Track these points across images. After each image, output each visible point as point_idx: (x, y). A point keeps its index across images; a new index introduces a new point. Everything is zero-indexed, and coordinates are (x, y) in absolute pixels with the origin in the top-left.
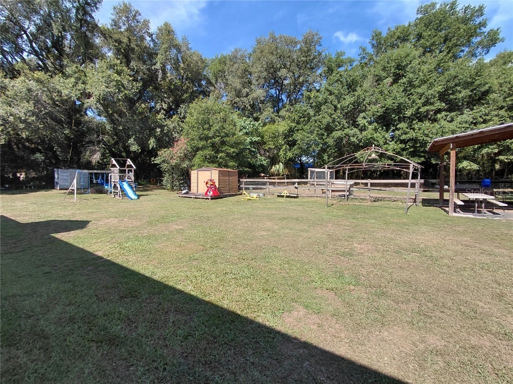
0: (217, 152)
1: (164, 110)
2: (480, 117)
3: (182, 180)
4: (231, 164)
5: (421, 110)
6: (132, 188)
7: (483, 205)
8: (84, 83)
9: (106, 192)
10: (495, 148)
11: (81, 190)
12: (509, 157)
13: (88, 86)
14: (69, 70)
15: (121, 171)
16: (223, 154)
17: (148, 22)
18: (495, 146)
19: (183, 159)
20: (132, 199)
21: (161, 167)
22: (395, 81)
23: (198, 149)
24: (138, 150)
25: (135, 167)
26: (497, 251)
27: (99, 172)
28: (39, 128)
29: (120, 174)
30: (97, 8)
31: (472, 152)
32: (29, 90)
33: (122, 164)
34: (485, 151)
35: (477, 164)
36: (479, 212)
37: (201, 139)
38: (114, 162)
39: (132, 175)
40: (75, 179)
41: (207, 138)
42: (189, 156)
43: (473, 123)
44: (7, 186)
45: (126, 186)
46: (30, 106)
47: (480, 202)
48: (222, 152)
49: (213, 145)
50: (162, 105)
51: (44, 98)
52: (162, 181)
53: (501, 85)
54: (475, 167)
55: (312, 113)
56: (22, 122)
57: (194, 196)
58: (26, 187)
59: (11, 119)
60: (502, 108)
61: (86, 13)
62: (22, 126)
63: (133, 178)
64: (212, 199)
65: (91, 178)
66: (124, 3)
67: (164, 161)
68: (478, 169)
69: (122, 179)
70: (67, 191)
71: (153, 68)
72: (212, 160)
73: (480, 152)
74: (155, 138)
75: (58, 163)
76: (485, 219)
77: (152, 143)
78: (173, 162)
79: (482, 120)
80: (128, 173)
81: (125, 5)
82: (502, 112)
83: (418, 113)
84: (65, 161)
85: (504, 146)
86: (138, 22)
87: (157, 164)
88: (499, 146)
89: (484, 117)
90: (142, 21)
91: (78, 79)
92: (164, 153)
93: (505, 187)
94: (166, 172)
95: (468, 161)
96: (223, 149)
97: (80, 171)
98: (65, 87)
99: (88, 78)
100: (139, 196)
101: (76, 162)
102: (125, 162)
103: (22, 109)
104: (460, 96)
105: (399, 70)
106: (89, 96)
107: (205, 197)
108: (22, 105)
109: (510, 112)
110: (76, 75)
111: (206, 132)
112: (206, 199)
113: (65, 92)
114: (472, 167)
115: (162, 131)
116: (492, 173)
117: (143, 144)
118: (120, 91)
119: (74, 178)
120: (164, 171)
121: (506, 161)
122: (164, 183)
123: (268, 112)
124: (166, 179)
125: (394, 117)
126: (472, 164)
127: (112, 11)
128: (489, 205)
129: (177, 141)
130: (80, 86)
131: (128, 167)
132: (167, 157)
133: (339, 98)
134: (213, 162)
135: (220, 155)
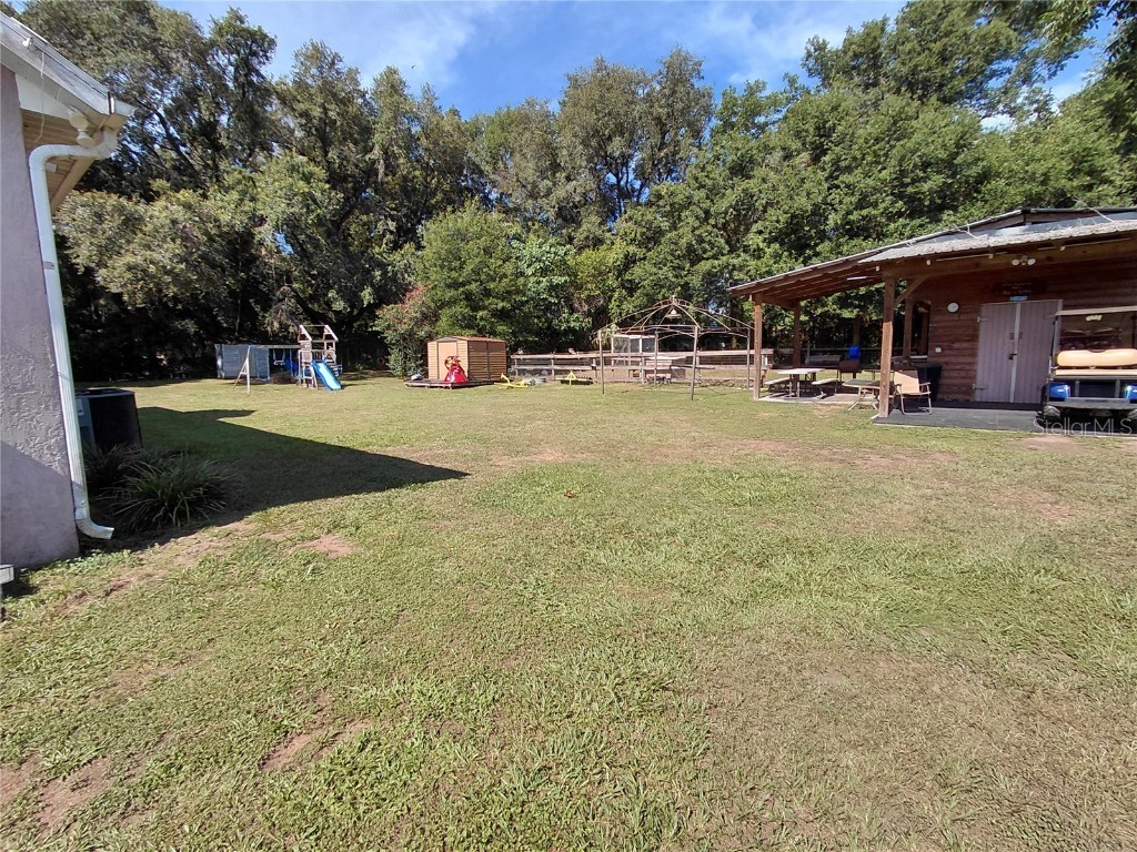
0: (475, 309)
1: (392, 233)
3: (420, 358)
4: (501, 328)
5: (851, 217)
6: (332, 372)
8: (253, 199)
9: (295, 382)
11: (257, 379)
13: (259, 205)
14: (229, 180)
15: (314, 346)
16: (486, 312)
17: (357, 72)
19: (419, 323)
20: (331, 389)
21: (386, 338)
22: (815, 159)
23: (442, 305)
24: (345, 308)
25: (337, 339)
27: (282, 347)
28: (192, 280)
29: (314, 351)
30: (267, 59)
32: (174, 222)
33: (317, 333)
37: (449, 286)
38: (304, 332)
39: (332, 351)
40: (247, 359)
41: (455, 285)
42: (430, 317)
44: (147, 373)
45: (323, 369)
46: (175, 248)
48: (484, 308)
49: (468, 296)
50: (387, 225)
51: (196, 233)
52: (388, 361)
55: (665, 225)
56: (167, 273)
57: (428, 385)
58: (175, 376)
59: (152, 269)
61: (251, 70)
62: (168, 279)
63: (334, 357)
64: (454, 388)
65: (271, 359)
66: (312, 44)
67: (388, 327)
69: (317, 358)
70: (237, 381)
71: (367, 157)
72: (468, 323)
74: (372, 286)
75: (216, 334)
77: (367, 295)
78: (403, 328)
80: (328, 348)
81: (315, 48)
83: (848, 223)
84: (230, 331)
86: (338, 73)
87: (378, 333)
90: (345, 70)
91: (244, 193)
92: (387, 313)
94: (394, 344)
96: (487, 303)
97: (253, 346)
98: (224, 209)
99: (259, 190)
100: (343, 387)
101: (253, 333)
102: (321, 330)
103: (166, 254)
104: (926, 187)
105: (821, 136)
106: (262, 220)
108: (165, 246)
110: (240, 187)
111: (454, 274)
113: (225, 218)
115: (385, 273)
117: (352, 298)
118: (309, 211)
119: (244, 356)
120: (390, 344)
122: (391, 364)
123: (590, 223)
124: (394, 358)
125: (809, 231)
127: (293, 62)
129: (411, 291)
130: (248, 206)
131: (326, 339)
132: (392, 320)
133: (714, 193)
134: (469, 327)
135: (480, 313)
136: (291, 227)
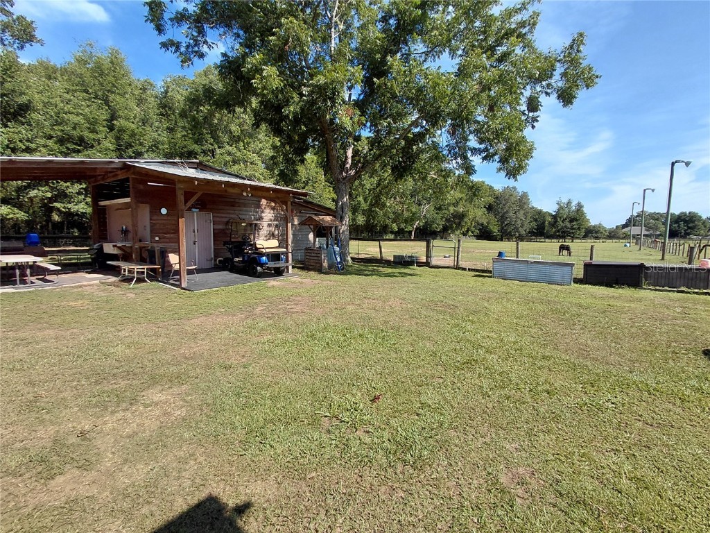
2: (21, 141)
7: (28, 271)
10: (47, 192)
12: (66, 206)
18: (46, 188)
26: (40, 334)
31: (13, 193)
34: (33, 193)
35: (25, 212)
36: (23, 282)
43: (10, 148)
47: (22, 267)
53: (45, 104)
54: (21, 215)
60: (50, 137)
68: (27, 218)
73: (27, 194)
76: (32, 291)
79: (24, 147)
82: (50, 143)
85: (58, 190)
88: (52, 189)
89: (27, 144)
93: (66, 244)
95: (9, 206)
109: (61, 145)
114: (18, 216)
116: (48, 225)
121: (63, 210)
126: (16, 211)
128: (37, 271)
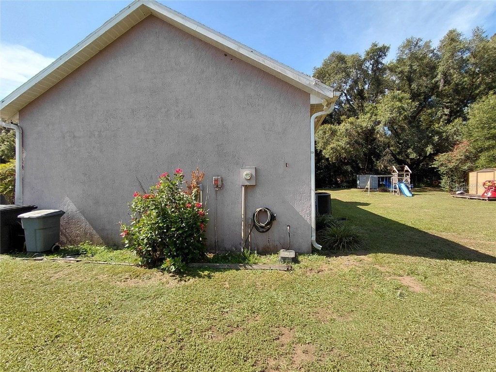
1: (446, 115)
3: (463, 182)
6: (408, 188)
8: (376, 115)
9: (389, 191)
11: (372, 190)
13: (378, 117)
14: (367, 109)
15: (399, 175)
17: (430, 42)
19: (463, 162)
20: (407, 196)
21: (439, 171)
23: (482, 150)
24: (416, 157)
25: (411, 172)
27: (384, 176)
28: (351, 151)
29: (399, 178)
30: (386, 56)
32: (347, 130)
33: (401, 170)
38: (395, 169)
39: (408, 178)
42: (472, 158)
45: (403, 186)
46: (346, 139)
50: (444, 111)
51: (354, 132)
52: (440, 183)
56: (343, 149)
57: (469, 197)
58: (342, 187)
59: (339, 148)
61: (379, 63)
62: (343, 151)
63: (409, 181)
64: (490, 200)
65: (379, 181)
67: (442, 165)
69: (400, 181)
70: (364, 190)
71: (433, 81)
74: (433, 144)
75: (358, 170)
77: (429, 149)
78: (451, 165)
80: (406, 176)
81: (408, 41)
84: (363, 169)
86: (419, 47)
87: (435, 168)
90: (423, 44)
91: (372, 113)
92: (441, 158)
94: (444, 174)
97: (372, 176)
99: (379, 110)
100: (413, 195)
101: (372, 170)
102: (403, 168)
103: (343, 142)
106: (379, 123)
107: (481, 198)
108: (343, 139)
110: (371, 111)
112: (483, 200)
113: (364, 125)
115: (441, 137)
117: (420, 151)
118: (401, 114)
119: (368, 180)
120: (442, 174)
122: (442, 184)
124: (445, 181)
127: (397, 52)
129: (459, 144)
130: (374, 118)
131: (405, 172)
132: (443, 161)
136: (391, 123)
